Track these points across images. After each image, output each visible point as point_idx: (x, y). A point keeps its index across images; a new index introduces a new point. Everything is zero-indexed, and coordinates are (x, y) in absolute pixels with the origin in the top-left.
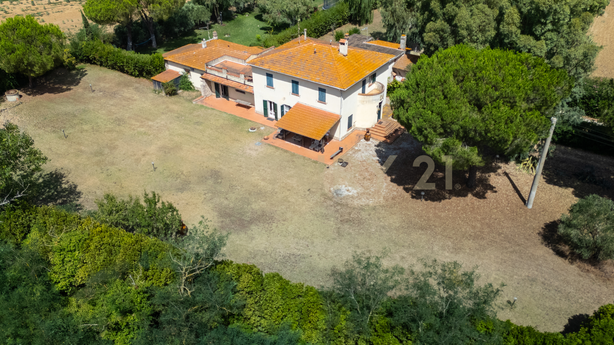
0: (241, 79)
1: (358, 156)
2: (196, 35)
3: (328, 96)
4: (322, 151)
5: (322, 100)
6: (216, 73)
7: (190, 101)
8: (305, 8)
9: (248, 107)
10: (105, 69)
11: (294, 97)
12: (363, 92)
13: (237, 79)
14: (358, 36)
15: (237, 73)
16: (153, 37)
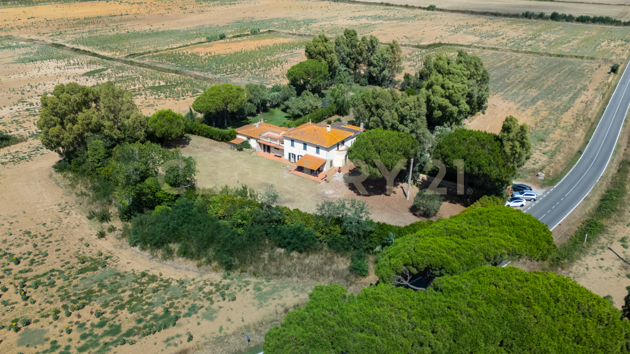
0: (278, 143)
1: (335, 179)
2: (248, 120)
3: (321, 151)
4: (317, 176)
5: (318, 152)
6: (265, 140)
7: (251, 153)
8: (311, 107)
9: (280, 157)
10: (201, 137)
11: (304, 151)
12: (338, 149)
13: (275, 143)
14: (339, 123)
15: (276, 140)
16: (226, 121)
